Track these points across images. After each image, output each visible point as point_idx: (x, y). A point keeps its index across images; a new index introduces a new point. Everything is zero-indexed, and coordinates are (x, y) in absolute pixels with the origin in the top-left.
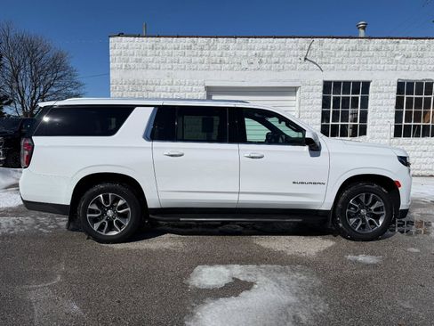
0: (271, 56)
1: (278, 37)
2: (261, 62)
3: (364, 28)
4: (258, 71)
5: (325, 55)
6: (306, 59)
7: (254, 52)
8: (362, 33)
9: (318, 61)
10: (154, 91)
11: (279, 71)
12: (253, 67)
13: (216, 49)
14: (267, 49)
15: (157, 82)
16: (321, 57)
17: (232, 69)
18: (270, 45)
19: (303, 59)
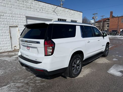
0: (45, 9)
1: (47, 3)
2: (43, 10)
3: (62, 5)
4: (42, 13)
5: (58, 11)
6: (54, 11)
7: (41, 7)
8: (62, 6)
9: (56, 12)
10: (3, 16)
11: (48, 14)
12: (40, 11)
13: (28, 3)
14: (44, 6)
15: (5, 12)
16: (57, 11)
17: (34, 11)
18: (45, 5)
19: (53, 11)
